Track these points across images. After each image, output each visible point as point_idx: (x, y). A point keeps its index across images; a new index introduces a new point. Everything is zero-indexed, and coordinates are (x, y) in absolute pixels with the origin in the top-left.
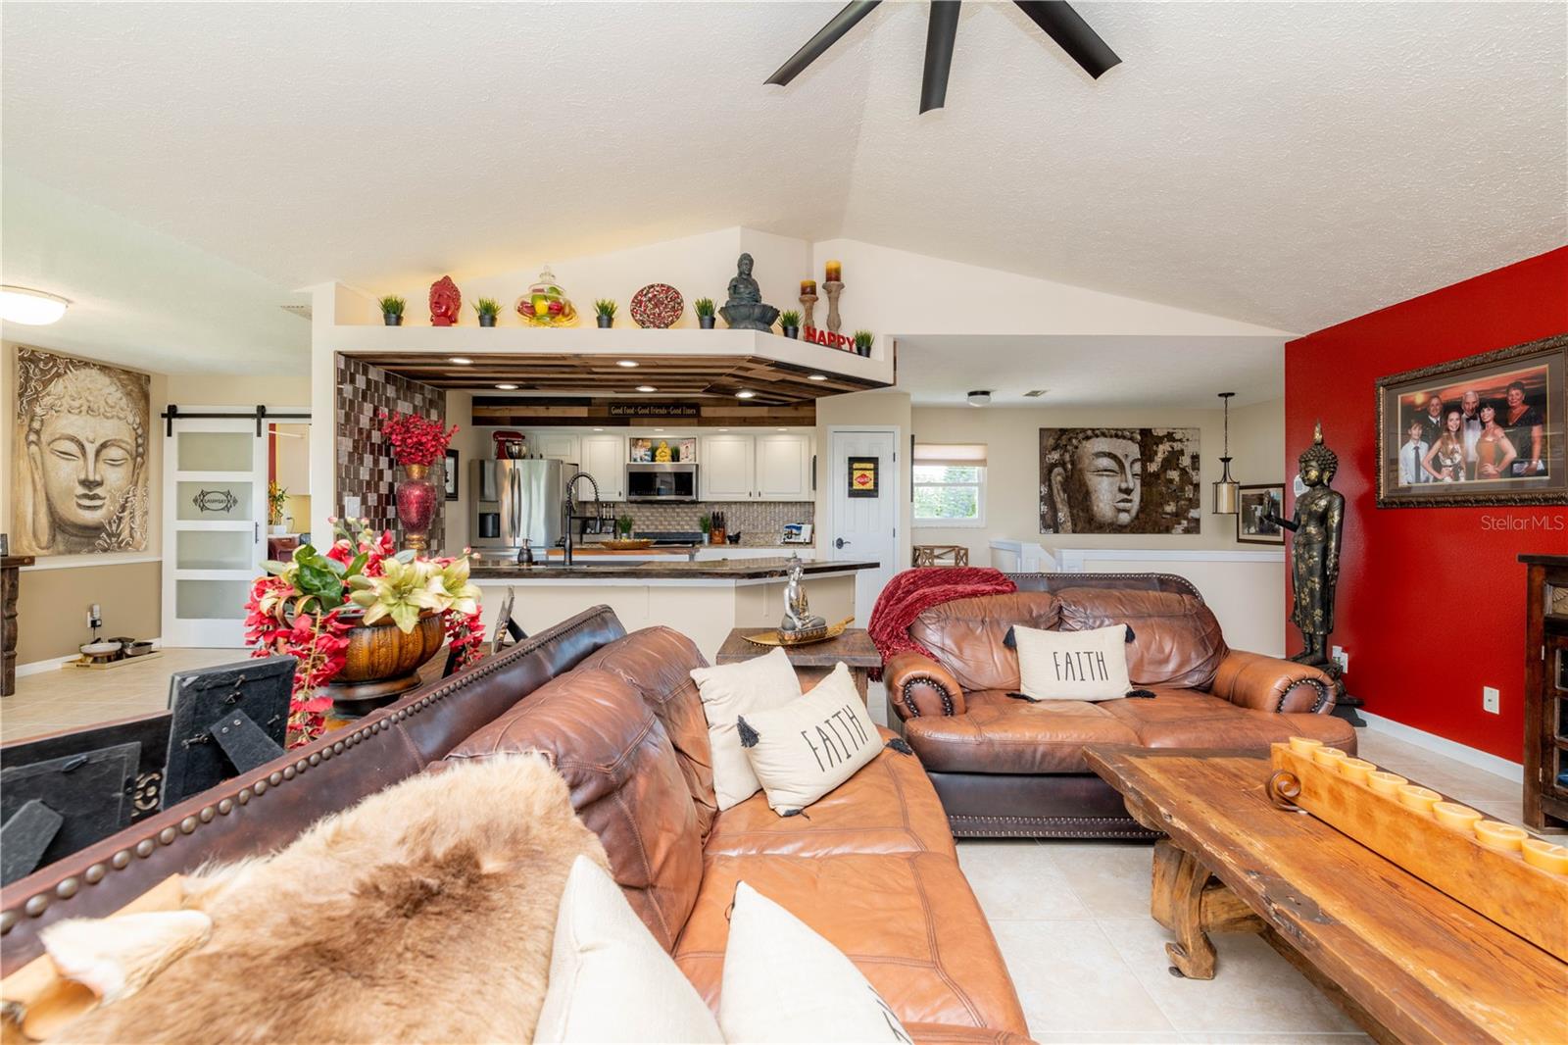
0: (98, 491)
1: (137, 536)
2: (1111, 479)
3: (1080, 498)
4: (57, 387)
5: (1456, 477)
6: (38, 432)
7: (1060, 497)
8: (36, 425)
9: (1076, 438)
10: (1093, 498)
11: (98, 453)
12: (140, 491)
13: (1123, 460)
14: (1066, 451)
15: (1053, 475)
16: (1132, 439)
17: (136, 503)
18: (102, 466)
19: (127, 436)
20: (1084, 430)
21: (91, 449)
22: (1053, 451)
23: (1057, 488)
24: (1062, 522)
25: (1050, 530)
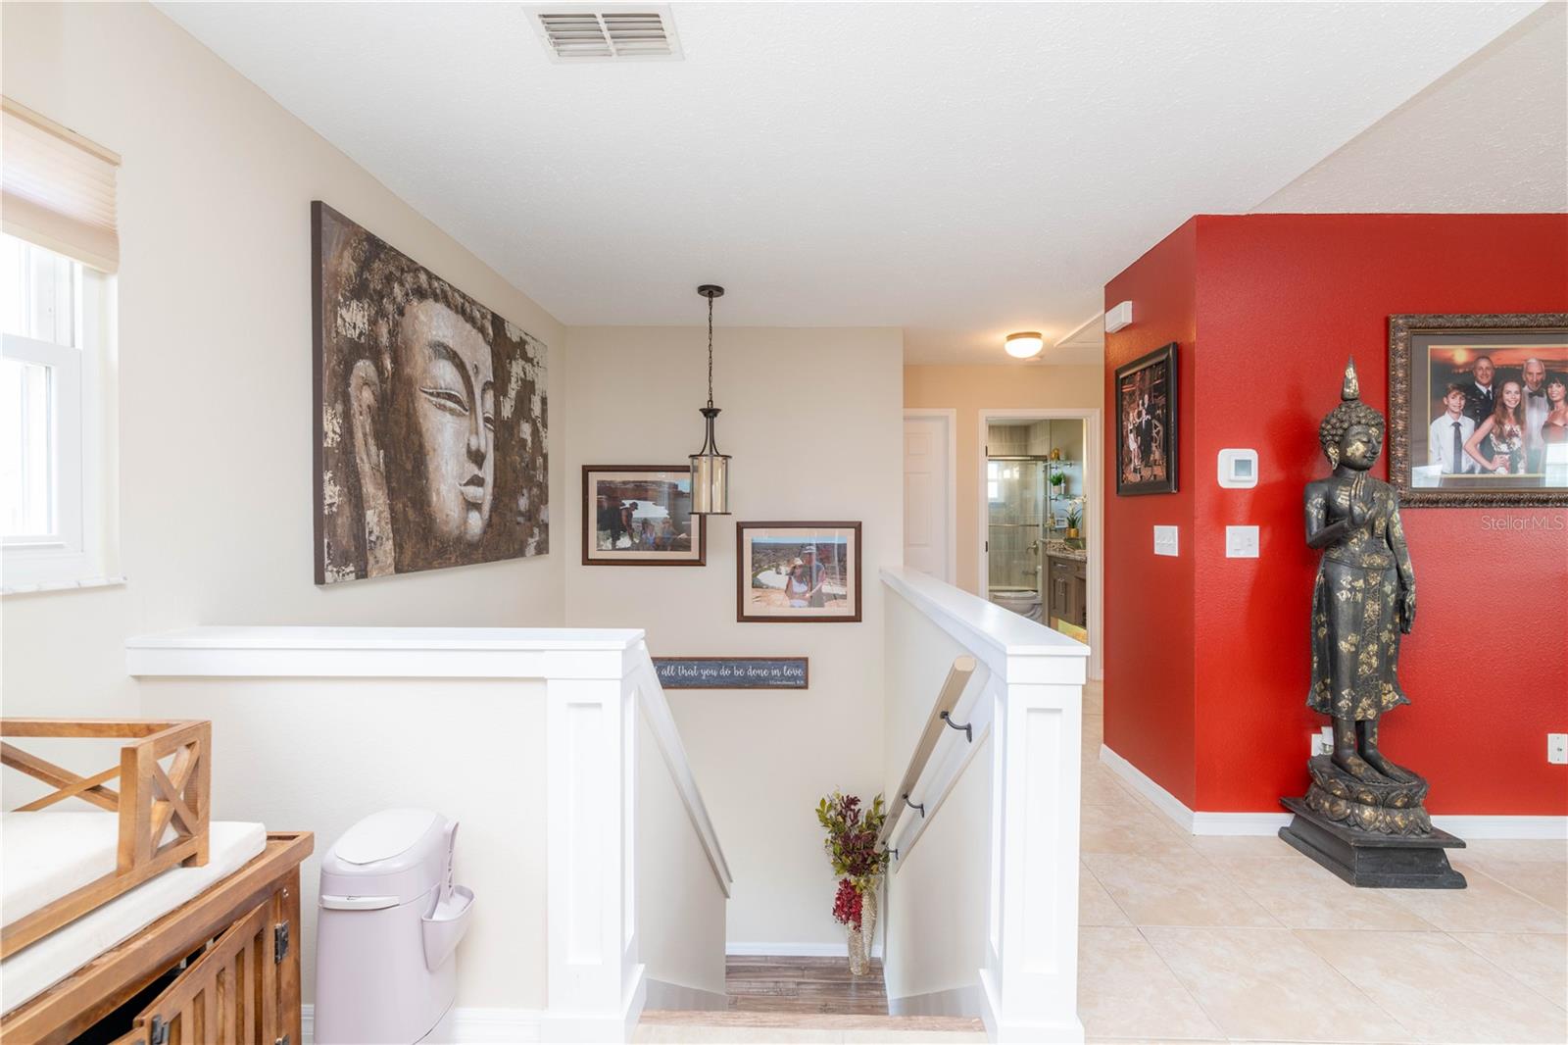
2: (457, 420)
3: (409, 467)
5: (1513, 468)
7: (369, 458)
9: (402, 284)
10: (431, 467)
13: (473, 379)
14: (381, 313)
15: (354, 381)
16: (482, 330)
20: (414, 268)
22: (352, 299)
23: (363, 427)
24: (373, 538)
25: (348, 570)
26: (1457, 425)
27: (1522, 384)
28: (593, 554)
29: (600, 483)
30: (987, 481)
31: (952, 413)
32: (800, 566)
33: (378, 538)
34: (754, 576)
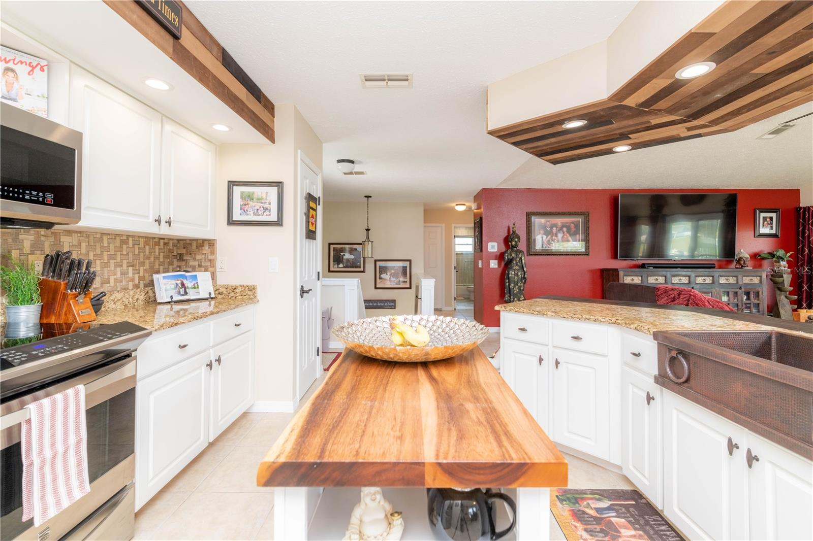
5: (555, 247)
26: (542, 237)
27: (557, 228)
28: (332, 269)
29: (334, 248)
30: (455, 244)
31: (443, 225)
32: (393, 273)
34: (380, 276)
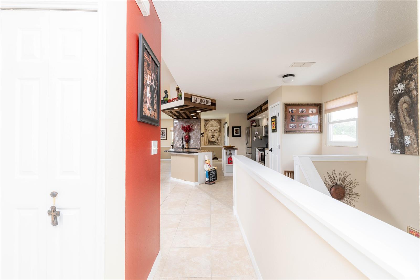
0: (214, 137)
1: (220, 143)
4: (209, 124)
6: (206, 130)
7: (406, 122)
8: (206, 129)
11: (214, 132)
12: (220, 136)
17: (219, 138)
18: (214, 133)
19: (218, 129)
21: (213, 131)
22: (399, 84)
23: (403, 114)
24: (408, 144)
25: (397, 151)
33: (410, 144)
